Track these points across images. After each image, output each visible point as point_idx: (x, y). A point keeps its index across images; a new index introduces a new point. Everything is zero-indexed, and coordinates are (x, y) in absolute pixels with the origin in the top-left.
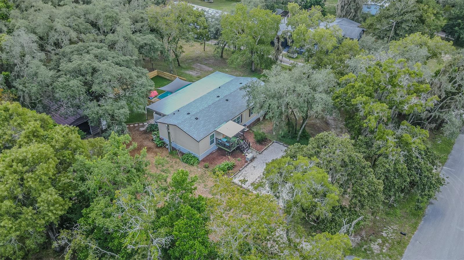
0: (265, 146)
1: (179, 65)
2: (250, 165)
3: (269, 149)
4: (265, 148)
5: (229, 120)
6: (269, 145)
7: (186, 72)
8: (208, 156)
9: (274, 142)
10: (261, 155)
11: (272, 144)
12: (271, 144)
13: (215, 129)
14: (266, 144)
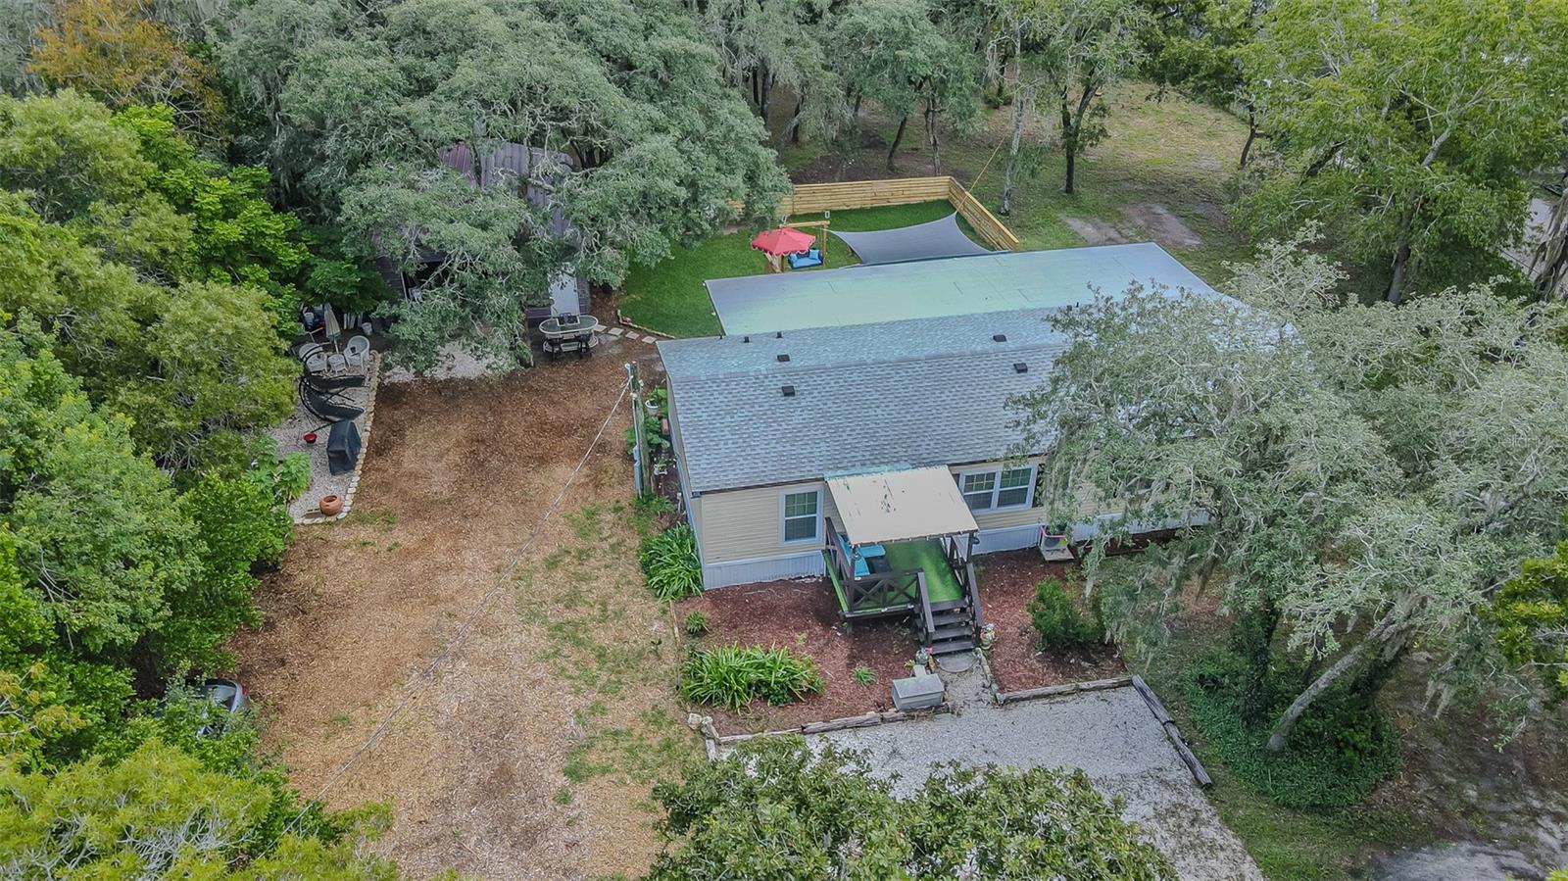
0: (1068, 676)
1: (1069, 189)
2: (884, 731)
3: (1072, 706)
4: (1050, 689)
5: (941, 463)
6: (1084, 685)
7: (1069, 221)
8: (761, 585)
9: (1129, 683)
10: (996, 715)
11: (1114, 687)
12: (1110, 681)
13: (827, 474)
14: (1084, 670)
